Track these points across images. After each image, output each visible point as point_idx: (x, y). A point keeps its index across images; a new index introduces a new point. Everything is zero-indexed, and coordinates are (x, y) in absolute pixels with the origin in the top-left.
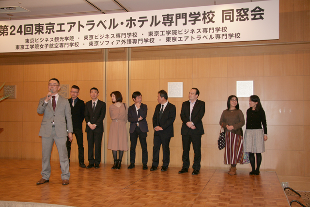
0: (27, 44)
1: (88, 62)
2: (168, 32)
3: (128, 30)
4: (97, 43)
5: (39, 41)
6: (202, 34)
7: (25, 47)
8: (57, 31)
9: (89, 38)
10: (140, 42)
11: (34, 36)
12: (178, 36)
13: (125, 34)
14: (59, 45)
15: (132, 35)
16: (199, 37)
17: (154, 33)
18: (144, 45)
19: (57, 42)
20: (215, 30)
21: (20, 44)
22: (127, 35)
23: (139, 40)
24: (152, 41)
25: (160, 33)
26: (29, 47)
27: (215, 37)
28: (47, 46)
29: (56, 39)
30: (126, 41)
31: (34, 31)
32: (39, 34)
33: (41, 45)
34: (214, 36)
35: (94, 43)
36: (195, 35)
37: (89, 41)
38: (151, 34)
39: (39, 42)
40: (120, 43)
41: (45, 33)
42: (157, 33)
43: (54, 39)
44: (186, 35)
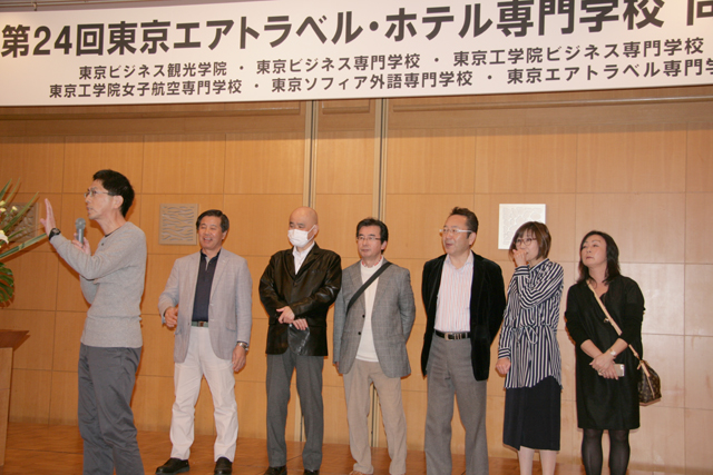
0: (84, 81)
1: (258, 139)
2: (516, 55)
3: (390, 47)
4: (295, 84)
5: (121, 73)
6: (622, 61)
7: (79, 91)
8: (177, 46)
9: (272, 68)
10: (429, 82)
11: (106, 60)
12: (545, 65)
13: (382, 58)
14: (181, 88)
15: (404, 60)
16: (613, 69)
17: (470, 56)
18: (440, 90)
19: (176, 79)
20: (663, 47)
21: (63, 82)
22: (387, 62)
23: (425, 76)
24: (465, 79)
25: (491, 57)
26: (90, 90)
27: (663, 69)
28: (143, 89)
29: (174, 69)
30: (385, 80)
31: (107, 45)
32: (122, 53)
33: (126, 87)
34: (660, 65)
35: (287, 83)
36: (599, 63)
37: (272, 76)
38: (461, 58)
39: (122, 77)
40: (368, 83)
41: (138, 51)
42: (480, 57)
43: (165, 70)
44: (572, 63)
